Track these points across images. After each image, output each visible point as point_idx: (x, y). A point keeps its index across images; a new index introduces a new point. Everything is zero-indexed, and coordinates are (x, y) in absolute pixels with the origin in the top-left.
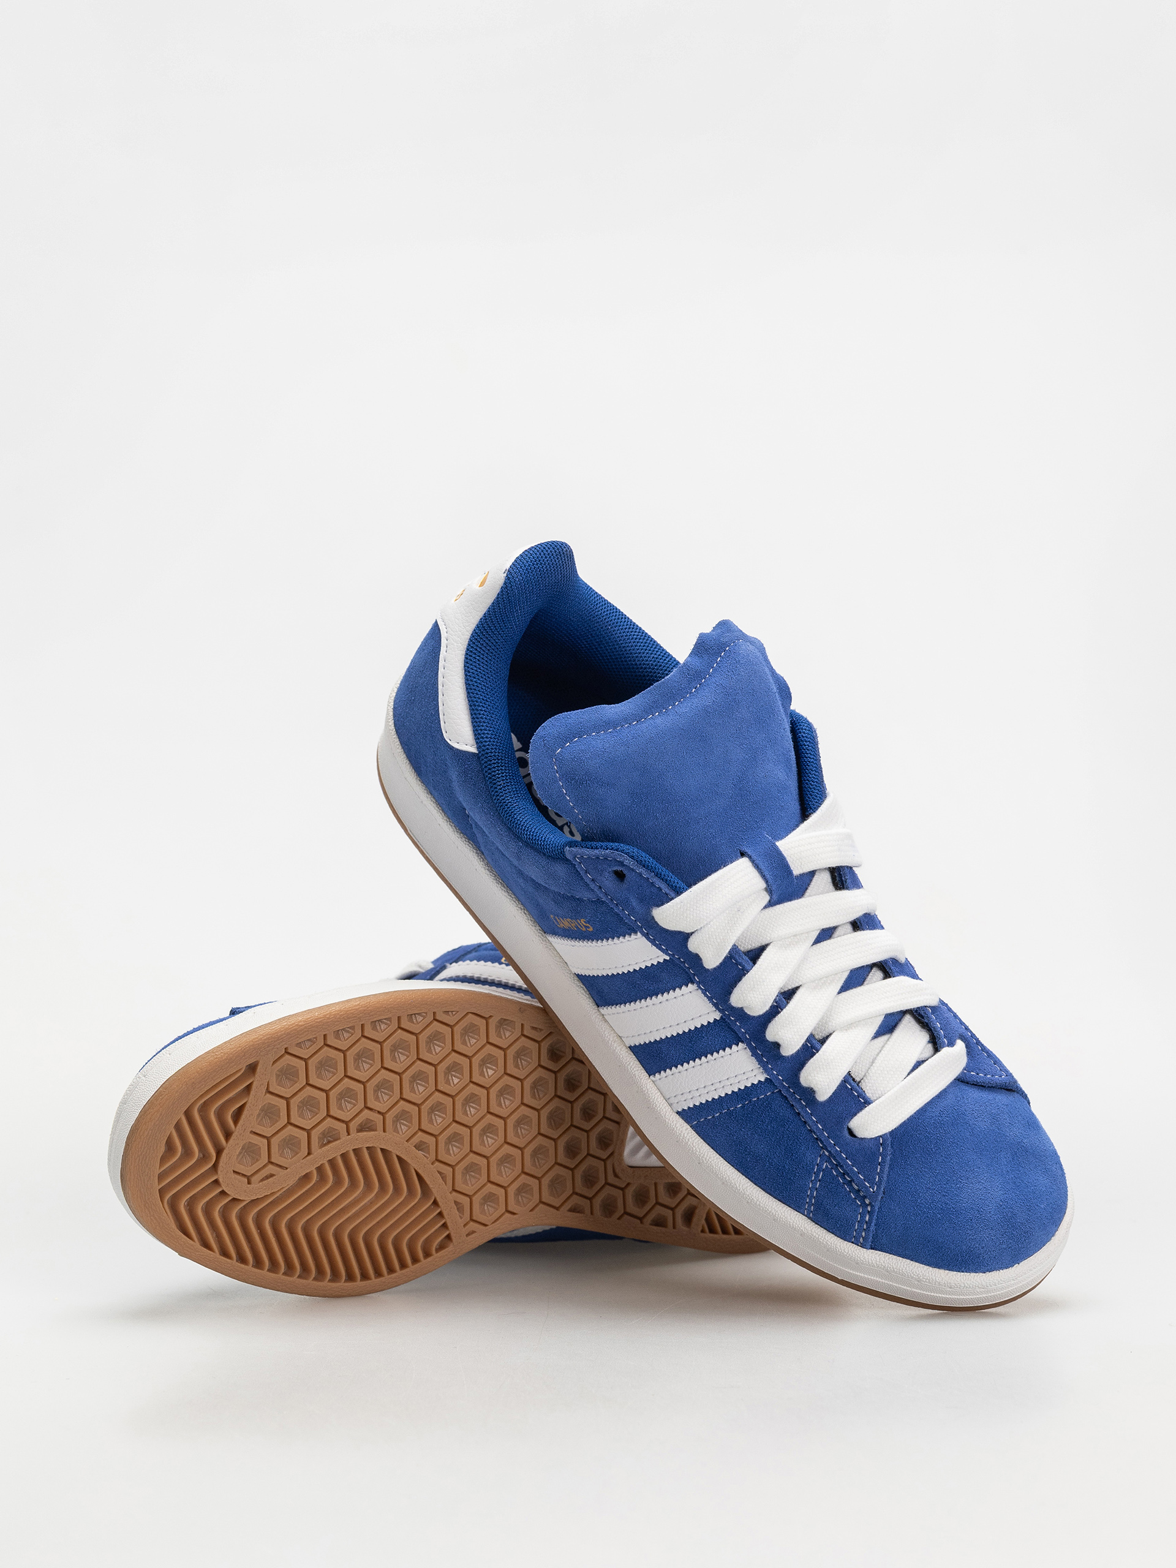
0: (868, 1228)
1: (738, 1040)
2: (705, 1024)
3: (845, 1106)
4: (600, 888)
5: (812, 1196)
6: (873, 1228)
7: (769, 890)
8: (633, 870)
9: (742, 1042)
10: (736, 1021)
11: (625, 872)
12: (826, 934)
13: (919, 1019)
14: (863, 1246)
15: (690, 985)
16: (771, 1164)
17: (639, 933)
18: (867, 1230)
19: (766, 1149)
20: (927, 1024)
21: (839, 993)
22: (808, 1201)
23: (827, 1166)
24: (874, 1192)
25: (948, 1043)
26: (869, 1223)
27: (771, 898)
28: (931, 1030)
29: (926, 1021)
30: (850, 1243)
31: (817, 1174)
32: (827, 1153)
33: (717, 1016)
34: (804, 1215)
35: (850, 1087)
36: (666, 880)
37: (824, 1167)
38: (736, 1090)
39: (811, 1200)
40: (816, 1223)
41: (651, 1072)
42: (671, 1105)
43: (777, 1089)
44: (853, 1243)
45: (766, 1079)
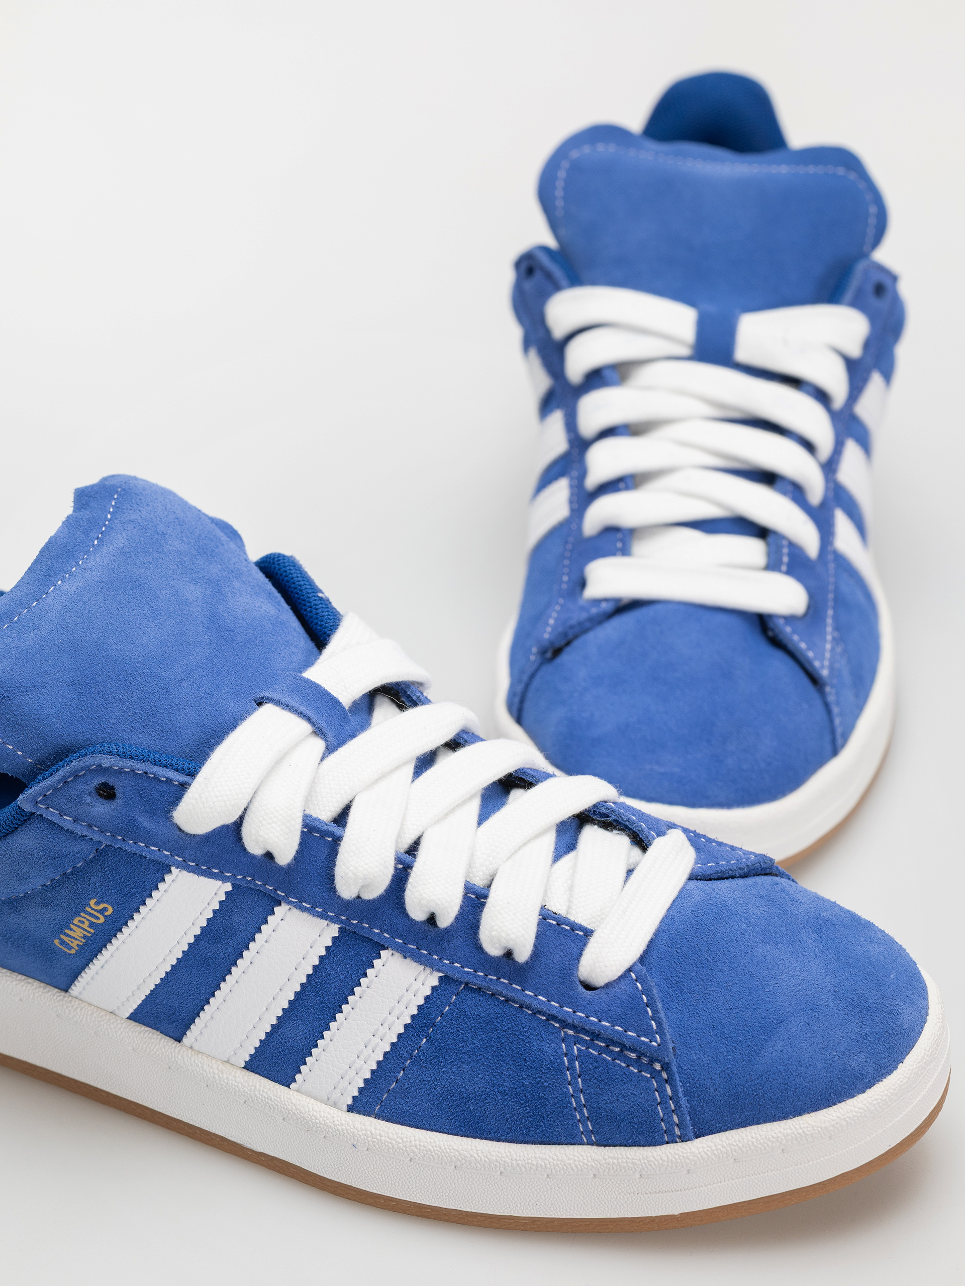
0: (677, 1104)
1: (377, 948)
2: (323, 953)
3: (562, 951)
4: (90, 826)
5: (579, 1109)
6: (683, 1101)
7: (318, 732)
8: (120, 771)
9: (384, 948)
10: (361, 922)
11: (111, 781)
12: (426, 762)
13: (604, 822)
14: (684, 1139)
15: (276, 909)
16: (504, 1093)
17: (173, 869)
18: (678, 1110)
19: (487, 1078)
20: (615, 821)
21: (480, 823)
22: (578, 1117)
23: (579, 1049)
24: (659, 1045)
25: (656, 833)
26: (674, 1098)
27: (326, 741)
28: (626, 827)
29: (614, 817)
30: (664, 1146)
31: (571, 1068)
32: (571, 1032)
33: (334, 930)
34: (583, 1144)
35: (554, 923)
36: (172, 765)
37: (576, 1051)
38: (409, 1021)
39: (581, 1113)
40: (605, 1146)
41: (287, 1081)
42: (335, 1105)
43: (461, 983)
44: (667, 1143)
45: (441, 979)
